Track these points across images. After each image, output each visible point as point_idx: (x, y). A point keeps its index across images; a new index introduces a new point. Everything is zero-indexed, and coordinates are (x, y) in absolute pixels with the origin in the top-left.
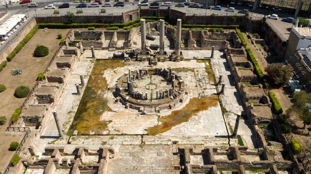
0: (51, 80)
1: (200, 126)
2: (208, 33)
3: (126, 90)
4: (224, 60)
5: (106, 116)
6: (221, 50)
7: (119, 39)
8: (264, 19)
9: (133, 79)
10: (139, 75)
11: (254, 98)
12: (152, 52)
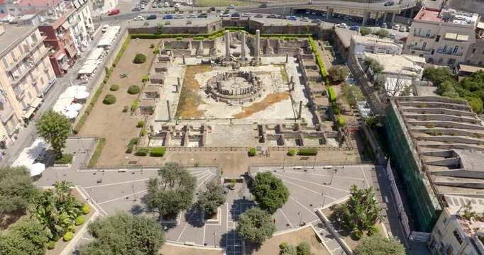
0: (154, 81)
1: (274, 113)
2: (284, 41)
3: (215, 89)
4: (297, 65)
5: (201, 107)
6: (295, 56)
7: (204, 47)
8: (334, 28)
9: (220, 80)
10: (225, 77)
11: (318, 92)
12: (235, 58)
